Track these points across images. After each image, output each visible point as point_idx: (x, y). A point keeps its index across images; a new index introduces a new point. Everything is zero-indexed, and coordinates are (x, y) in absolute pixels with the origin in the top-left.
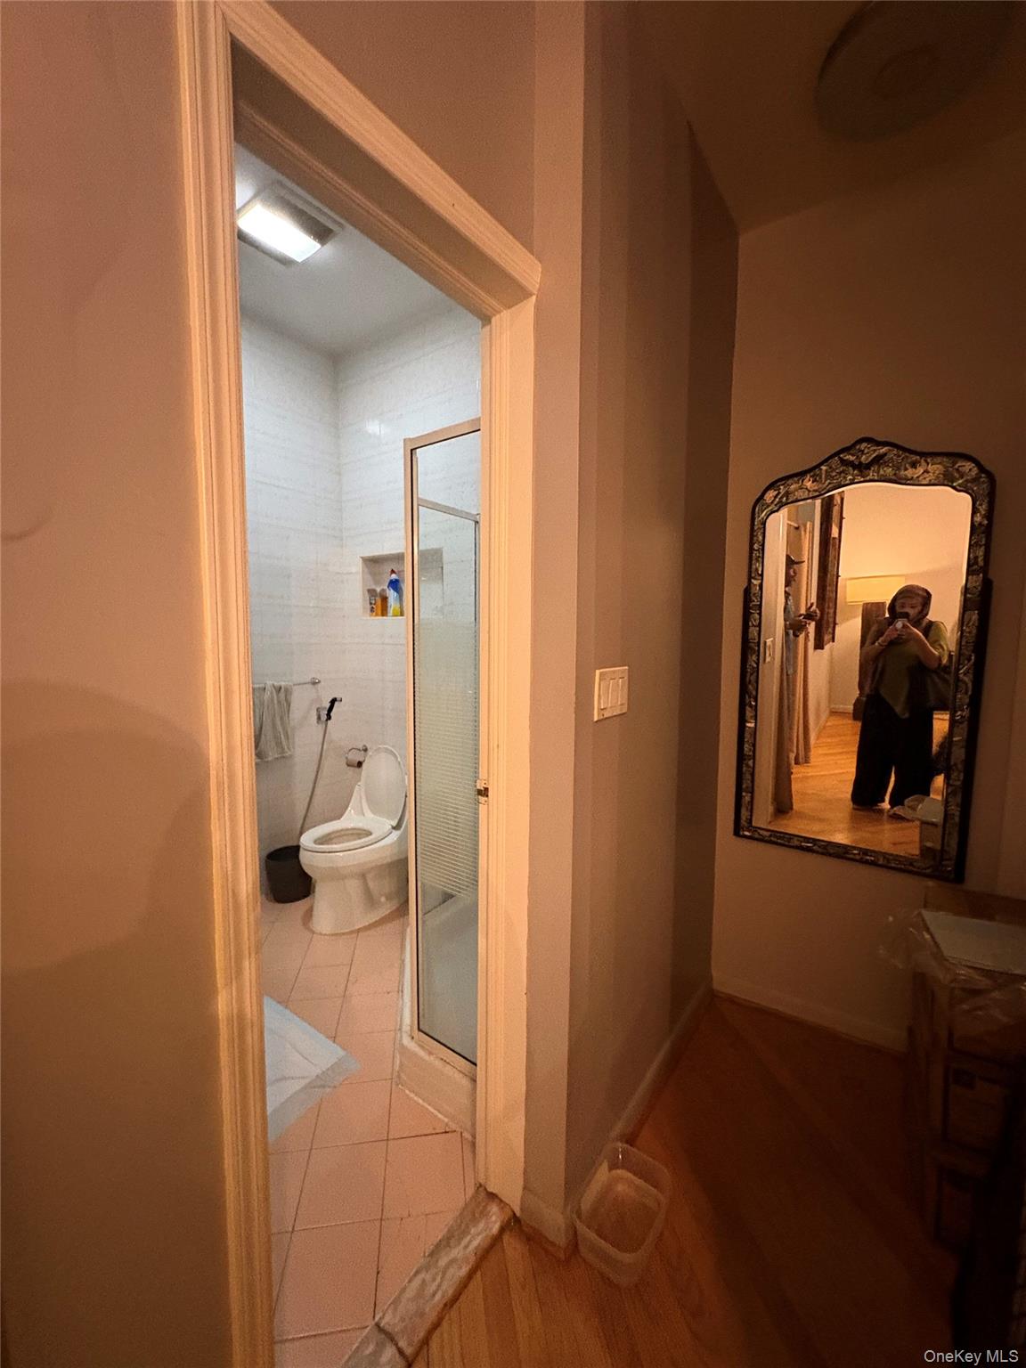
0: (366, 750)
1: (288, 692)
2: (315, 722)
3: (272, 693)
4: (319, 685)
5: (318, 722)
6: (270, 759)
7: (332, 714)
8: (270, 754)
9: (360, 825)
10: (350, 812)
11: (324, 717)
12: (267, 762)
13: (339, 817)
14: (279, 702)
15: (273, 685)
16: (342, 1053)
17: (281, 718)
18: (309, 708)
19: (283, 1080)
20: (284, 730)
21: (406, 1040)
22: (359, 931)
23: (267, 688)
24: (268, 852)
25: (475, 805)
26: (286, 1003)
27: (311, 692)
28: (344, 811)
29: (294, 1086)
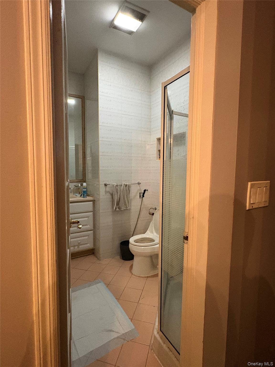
0: (156, 209)
1: (129, 187)
2: (139, 197)
3: (124, 187)
4: (141, 185)
5: (140, 198)
6: (122, 209)
7: (145, 195)
8: (123, 208)
9: (151, 237)
10: (148, 232)
11: (142, 196)
12: (122, 210)
13: (144, 233)
14: (126, 190)
15: (124, 184)
16: (133, 327)
17: (127, 196)
18: (137, 193)
19: (111, 331)
20: (127, 200)
21: (155, 333)
22: (148, 277)
23: (123, 185)
24: (121, 241)
25: (184, 243)
26: (118, 299)
27: (138, 187)
28: (147, 232)
29: (114, 335)
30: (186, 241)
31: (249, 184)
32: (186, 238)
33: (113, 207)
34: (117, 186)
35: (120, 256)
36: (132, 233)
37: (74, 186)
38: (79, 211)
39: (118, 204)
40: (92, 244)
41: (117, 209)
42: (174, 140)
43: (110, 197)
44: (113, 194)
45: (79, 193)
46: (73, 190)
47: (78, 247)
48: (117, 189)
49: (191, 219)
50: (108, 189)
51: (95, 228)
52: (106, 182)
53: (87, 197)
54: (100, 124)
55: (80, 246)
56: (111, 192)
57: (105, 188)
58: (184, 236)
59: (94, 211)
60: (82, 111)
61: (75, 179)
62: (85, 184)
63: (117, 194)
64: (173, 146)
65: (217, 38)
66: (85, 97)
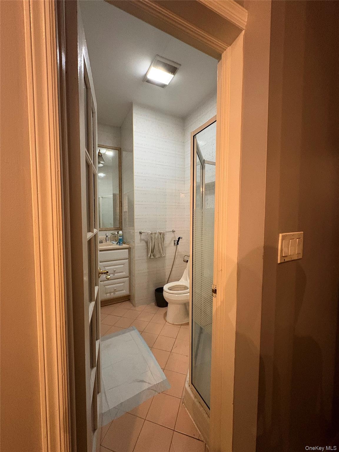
0: (188, 256)
1: (164, 234)
2: (173, 245)
3: (158, 234)
4: (175, 232)
6: (157, 257)
7: (179, 243)
8: (157, 255)
11: (176, 244)
13: (178, 280)
14: (161, 238)
15: (159, 232)
16: (165, 378)
17: (161, 243)
18: (172, 240)
19: (143, 382)
20: (162, 247)
21: (187, 385)
22: (181, 325)
23: (157, 233)
24: (156, 288)
25: (212, 296)
26: (151, 348)
27: (172, 235)
28: (181, 279)
29: (146, 386)
30: (214, 295)
31: (281, 235)
32: (215, 291)
33: (148, 255)
34: (152, 234)
35: (155, 303)
36: (167, 280)
37: (111, 234)
38: (115, 258)
39: (152, 251)
40: (128, 290)
41: (152, 257)
42: (205, 188)
43: (145, 244)
44: (148, 242)
45: (116, 241)
46: (110, 237)
47: (114, 294)
48: (151, 238)
49: (219, 271)
50: (143, 236)
51: (130, 275)
52: (140, 231)
53: (123, 244)
54: (135, 174)
55: (116, 293)
56: (146, 240)
57: (140, 236)
58: (212, 289)
59: (130, 258)
60: (119, 163)
61: (113, 227)
62: (121, 232)
63: (152, 242)
64: (206, 194)
65: (243, 83)
66: (122, 149)
